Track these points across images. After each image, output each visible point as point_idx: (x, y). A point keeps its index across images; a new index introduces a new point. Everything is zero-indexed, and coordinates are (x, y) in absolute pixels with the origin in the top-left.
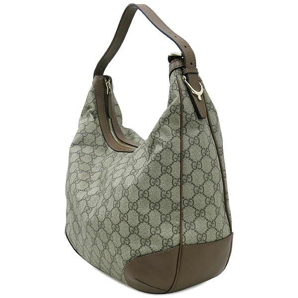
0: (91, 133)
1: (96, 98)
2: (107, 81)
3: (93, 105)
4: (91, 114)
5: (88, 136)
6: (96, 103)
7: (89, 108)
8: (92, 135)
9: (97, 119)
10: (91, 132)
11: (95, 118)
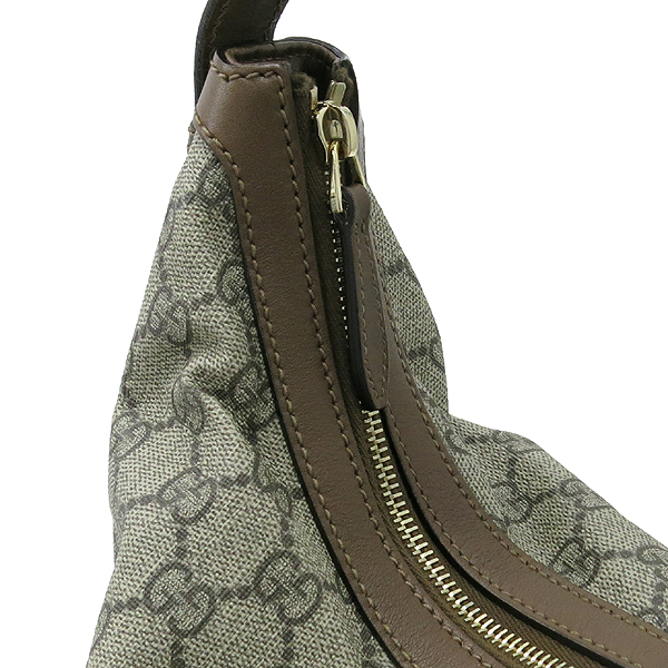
0: (244, 593)
1: (239, 250)
2: (323, 96)
3: (223, 321)
4: (211, 402)
5: (218, 628)
6: (250, 298)
7: (186, 343)
8: (251, 610)
9: (272, 436)
10: (238, 576)
11: (251, 431)
